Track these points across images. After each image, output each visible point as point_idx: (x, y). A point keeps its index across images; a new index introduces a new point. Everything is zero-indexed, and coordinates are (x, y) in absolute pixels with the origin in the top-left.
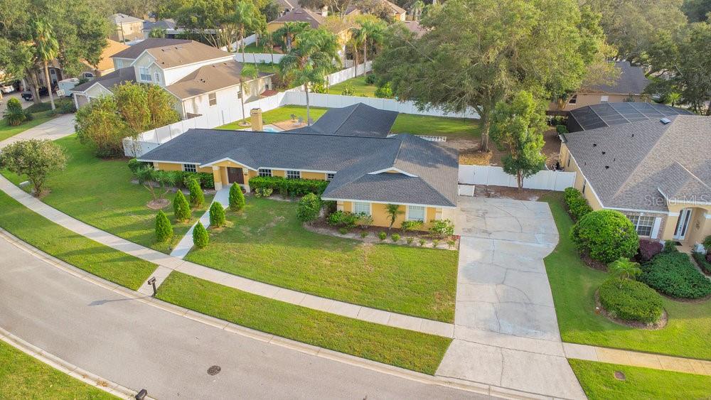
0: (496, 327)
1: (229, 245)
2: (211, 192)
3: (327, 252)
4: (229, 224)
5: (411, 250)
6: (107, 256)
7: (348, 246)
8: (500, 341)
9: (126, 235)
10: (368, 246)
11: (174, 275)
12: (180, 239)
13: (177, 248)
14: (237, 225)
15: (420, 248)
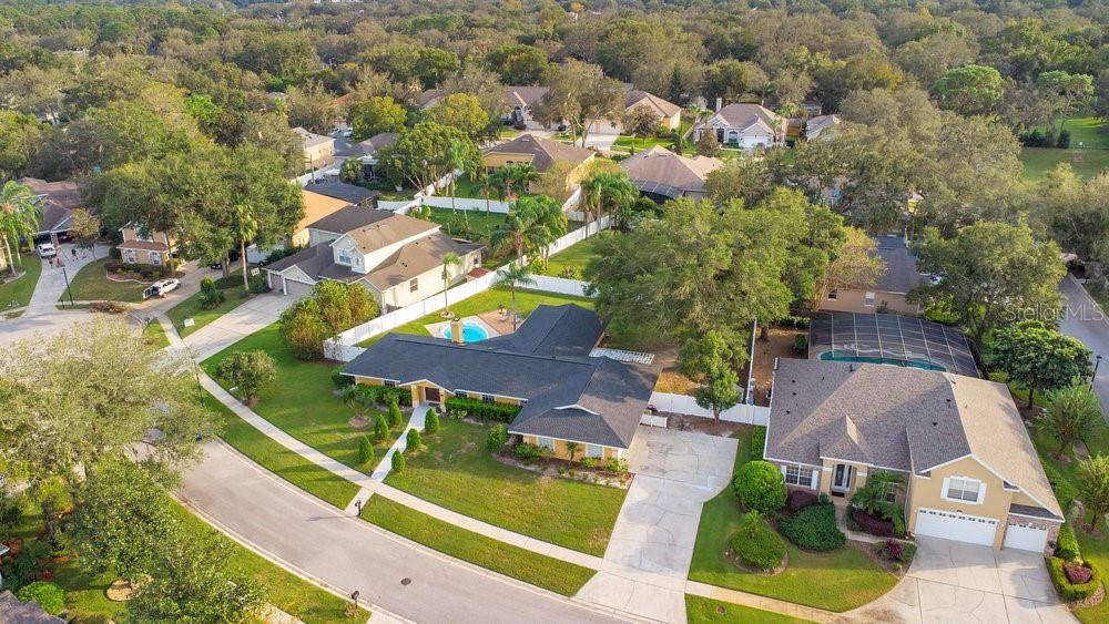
0: (636, 564)
1: (422, 470)
2: (409, 409)
3: (508, 484)
4: (424, 448)
5: (584, 486)
6: (318, 475)
7: (527, 478)
8: (636, 575)
9: (333, 453)
10: (546, 481)
11: (375, 497)
12: (380, 461)
13: (377, 471)
14: (431, 449)
15: (594, 485)
